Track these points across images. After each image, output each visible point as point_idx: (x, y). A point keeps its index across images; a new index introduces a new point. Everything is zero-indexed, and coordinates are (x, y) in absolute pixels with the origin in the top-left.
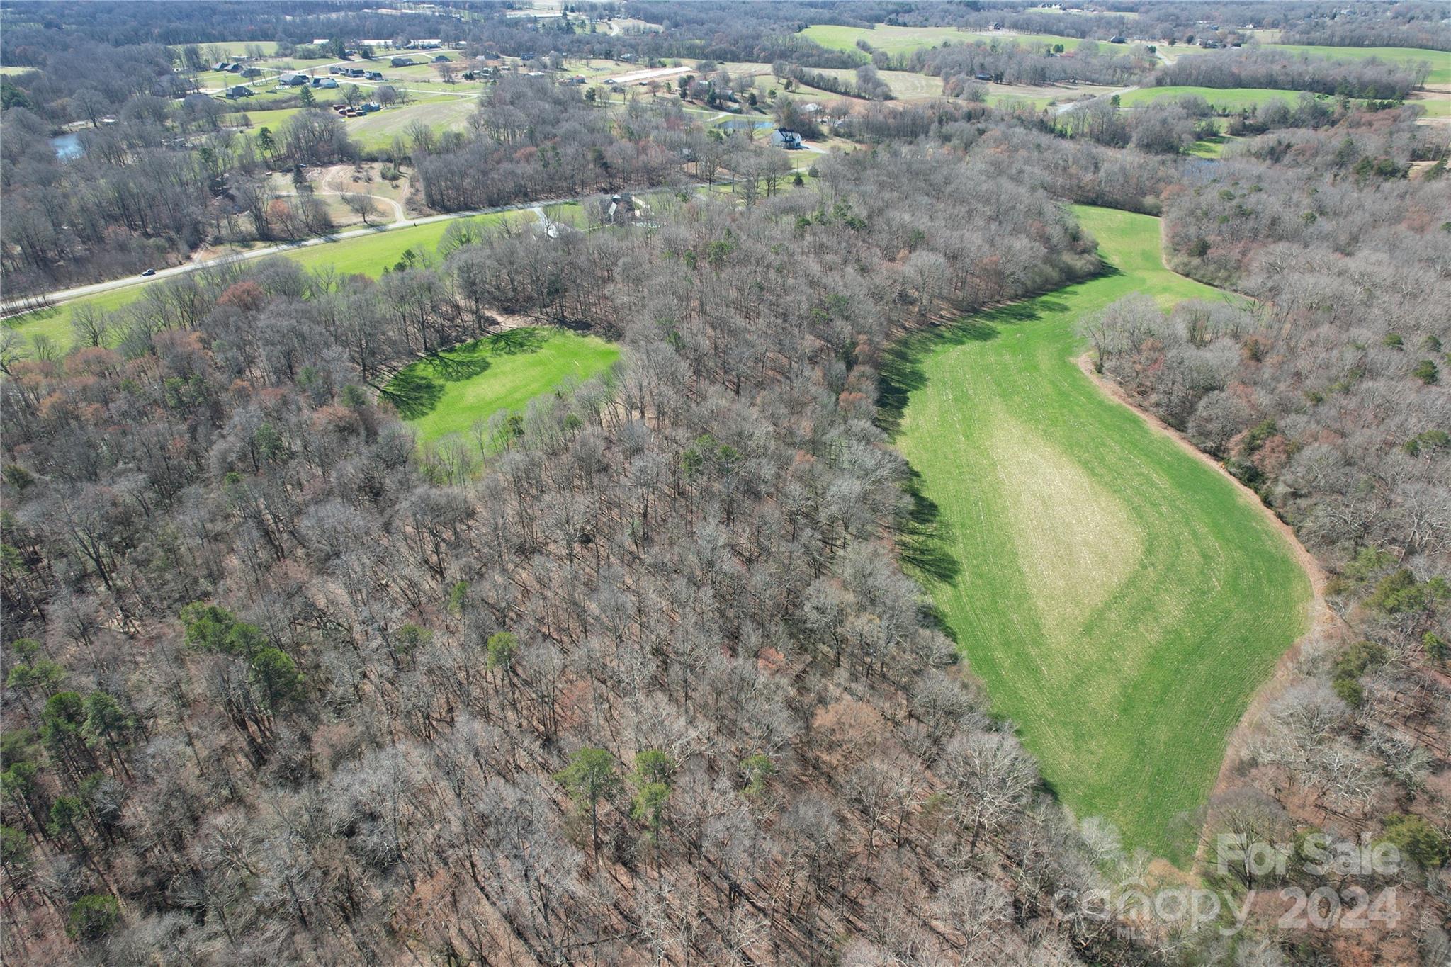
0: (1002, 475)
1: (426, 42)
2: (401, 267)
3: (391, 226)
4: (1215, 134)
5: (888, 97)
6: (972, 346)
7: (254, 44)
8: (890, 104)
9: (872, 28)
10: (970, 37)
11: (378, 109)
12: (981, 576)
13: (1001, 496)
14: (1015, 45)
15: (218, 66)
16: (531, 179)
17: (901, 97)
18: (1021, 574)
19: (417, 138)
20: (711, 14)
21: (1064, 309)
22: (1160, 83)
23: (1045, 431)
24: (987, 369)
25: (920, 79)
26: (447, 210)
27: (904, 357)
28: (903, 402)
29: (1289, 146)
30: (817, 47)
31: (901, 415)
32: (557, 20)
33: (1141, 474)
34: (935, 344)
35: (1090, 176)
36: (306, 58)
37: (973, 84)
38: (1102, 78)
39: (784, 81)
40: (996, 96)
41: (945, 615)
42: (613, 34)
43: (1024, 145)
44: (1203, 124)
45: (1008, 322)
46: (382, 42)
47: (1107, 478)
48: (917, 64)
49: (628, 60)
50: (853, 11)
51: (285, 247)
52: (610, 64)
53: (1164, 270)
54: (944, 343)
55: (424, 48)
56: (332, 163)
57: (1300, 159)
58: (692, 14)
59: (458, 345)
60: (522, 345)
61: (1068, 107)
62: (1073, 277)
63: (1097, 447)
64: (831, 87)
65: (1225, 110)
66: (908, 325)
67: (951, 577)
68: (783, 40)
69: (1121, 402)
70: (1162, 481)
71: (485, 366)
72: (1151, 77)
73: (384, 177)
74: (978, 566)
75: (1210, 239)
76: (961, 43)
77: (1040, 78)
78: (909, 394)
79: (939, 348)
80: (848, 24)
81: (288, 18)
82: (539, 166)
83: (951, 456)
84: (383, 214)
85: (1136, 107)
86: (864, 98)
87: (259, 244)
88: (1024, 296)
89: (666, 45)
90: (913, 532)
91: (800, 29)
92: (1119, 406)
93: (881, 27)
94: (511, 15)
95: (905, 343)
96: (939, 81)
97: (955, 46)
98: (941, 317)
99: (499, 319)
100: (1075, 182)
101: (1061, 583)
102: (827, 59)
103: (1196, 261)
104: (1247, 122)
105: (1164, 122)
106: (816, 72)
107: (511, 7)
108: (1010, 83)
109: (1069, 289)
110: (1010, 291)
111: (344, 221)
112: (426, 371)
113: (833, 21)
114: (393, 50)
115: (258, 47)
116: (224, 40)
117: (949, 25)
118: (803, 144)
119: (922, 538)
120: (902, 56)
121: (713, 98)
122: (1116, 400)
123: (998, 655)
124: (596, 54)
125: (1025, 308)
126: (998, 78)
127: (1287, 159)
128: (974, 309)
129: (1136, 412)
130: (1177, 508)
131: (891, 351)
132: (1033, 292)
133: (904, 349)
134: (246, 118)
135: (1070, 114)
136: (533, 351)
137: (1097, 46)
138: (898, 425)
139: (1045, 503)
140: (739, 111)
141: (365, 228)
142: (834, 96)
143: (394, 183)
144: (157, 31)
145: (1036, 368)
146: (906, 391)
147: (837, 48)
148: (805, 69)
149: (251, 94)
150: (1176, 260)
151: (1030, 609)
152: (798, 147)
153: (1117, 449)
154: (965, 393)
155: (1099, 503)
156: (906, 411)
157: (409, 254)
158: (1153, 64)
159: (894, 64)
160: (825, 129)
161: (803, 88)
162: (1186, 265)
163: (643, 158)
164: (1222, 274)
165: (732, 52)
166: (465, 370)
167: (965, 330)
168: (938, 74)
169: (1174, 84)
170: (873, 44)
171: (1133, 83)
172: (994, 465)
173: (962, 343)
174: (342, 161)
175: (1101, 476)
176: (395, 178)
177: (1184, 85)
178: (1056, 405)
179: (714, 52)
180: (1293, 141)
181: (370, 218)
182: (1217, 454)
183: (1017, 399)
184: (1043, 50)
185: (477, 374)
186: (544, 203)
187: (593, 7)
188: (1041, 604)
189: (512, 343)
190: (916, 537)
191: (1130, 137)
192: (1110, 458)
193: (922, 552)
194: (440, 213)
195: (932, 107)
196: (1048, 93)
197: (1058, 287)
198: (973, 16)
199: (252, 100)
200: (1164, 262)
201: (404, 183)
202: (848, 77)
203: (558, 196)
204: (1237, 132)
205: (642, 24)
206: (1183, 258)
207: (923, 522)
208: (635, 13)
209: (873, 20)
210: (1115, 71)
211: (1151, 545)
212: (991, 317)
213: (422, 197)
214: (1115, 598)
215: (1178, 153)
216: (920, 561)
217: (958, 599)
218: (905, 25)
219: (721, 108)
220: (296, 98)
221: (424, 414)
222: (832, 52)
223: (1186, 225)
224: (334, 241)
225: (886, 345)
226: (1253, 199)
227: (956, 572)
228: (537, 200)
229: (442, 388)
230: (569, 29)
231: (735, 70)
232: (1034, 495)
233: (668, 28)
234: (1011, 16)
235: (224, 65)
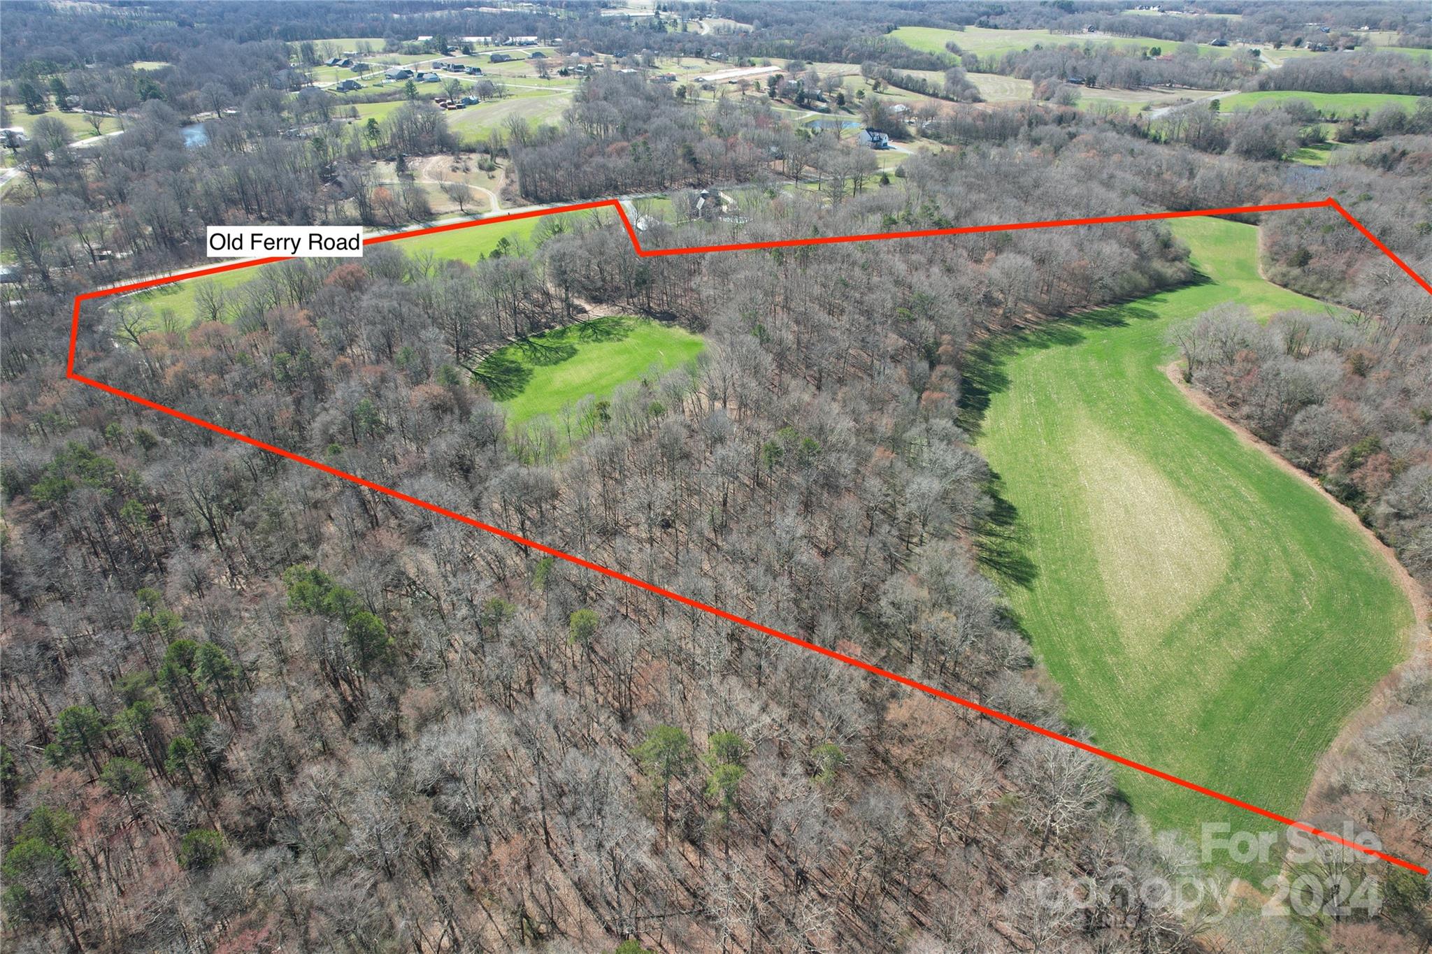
0: (1084, 481)
1: (524, 39)
2: (496, 254)
3: (487, 215)
4: (1322, 141)
5: (977, 100)
6: (1057, 350)
7: (364, 40)
8: (979, 106)
9: (962, 30)
10: (1063, 39)
11: (476, 102)
12: (1059, 581)
13: (1082, 502)
14: (1110, 48)
15: (330, 61)
16: (622, 173)
17: (989, 100)
18: (1101, 581)
19: (514, 132)
20: (801, 14)
21: (1153, 316)
22: (1263, 87)
23: (1130, 439)
24: (1071, 374)
25: (1010, 82)
26: (540, 200)
27: (985, 358)
28: (985, 404)
29: (1404, 154)
30: (906, 49)
31: (982, 417)
32: (649, 19)
33: (1230, 487)
34: (1019, 347)
35: (1184, 182)
36: (411, 54)
37: (1065, 88)
38: (1201, 82)
39: (873, 82)
40: (1088, 100)
41: (1020, 618)
42: (704, 33)
43: (1116, 150)
44: (1309, 130)
45: (1094, 328)
46: (482, 39)
47: (1193, 490)
48: (1007, 67)
49: (718, 59)
50: (943, 13)
52: (700, 62)
53: (1260, 279)
54: (1028, 346)
55: (521, 44)
56: (432, 153)
57: (1416, 167)
58: (781, 14)
59: (547, 331)
60: (608, 333)
61: (1164, 111)
62: (1163, 285)
63: (1183, 457)
64: (920, 88)
65: (1333, 115)
66: (991, 327)
67: (1028, 581)
68: (871, 41)
69: (1209, 412)
70: (1251, 495)
71: (572, 352)
72: (1254, 81)
73: (481, 167)
74: (1056, 571)
75: (1313, 249)
76: (1054, 46)
77: (1135, 81)
78: (990, 396)
79: (1022, 351)
80: (937, 26)
81: (396, 16)
82: (629, 160)
83: (1032, 460)
84: (479, 203)
85: (1237, 113)
86: (952, 100)
88: (1111, 302)
89: (755, 44)
90: (990, 533)
91: (889, 30)
92: (1208, 416)
93: (971, 29)
94: (605, 13)
95: (988, 345)
96: (1029, 85)
97: (1048, 49)
98: (1026, 320)
99: (587, 307)
100: (1168, 188)
101: (1142, 593)
102: (916, 61)
103: (1296, 271)
104: (1358, 128)
105: (1266, 128)
106: (905, 73)
107: (605, 6)
108: (1103, 87)
109: (1158, 296)
110: (1097, 296)
111: (442, 209)
112: (516, 355)
113: (922, 23)
114: (492, 47)
115: (367, 43)
116: (337, 37)
117: (1041, 27)
118: (891, 144)
119: (999, 540)
120: (992, 59)
121: (801, 97)
122: (1205, 411)
123: (1074, 661)
124: (687, 53)
125: (1112, 314)
126: (1091, 82)
127: (1401, 167)
128: (1060, 313)
129: (1226, 423)
130: (1267, 523)
131: (974, 353)
132: (1120, 299)
133: (988, 351)
134: (354, 110)
135: (1165, 119)
136: (619, 340)
137: (1197, 49)
138: (979, 426)
139: (1127, 511)
140: (827, 111)
141: (461, 215)
142: (922, 97)
143: (491, 174)
144: (277, 28)
145: (1122, 374)
146: (987, 393)
147: (926, 50)
148: (894, 70)
149: (360, 87)
150: (1273, 270)
151: (1109, 617)
152: (885, 147)
153: (1204, 460)
154: (1048, 398)
155: (1183, 515)
156: (987, 413)
157: (504, 242)
158: (1257, 68)
159: (983, 66)
160: (912, 130)
161: (892, 89)
162: (1284, 275)
163: (731, 154)
164: (1324, 285)
165: (821, 53)
166: (553, 355)
167: (1049, 334)
168: (1028, 78)
169: (1278, 88)
170: (963, 46)
171: (1234, 88)
172: (1075, 471)
173: (1047, 347)
174: (442, 152)
175: (1187, 487)
176: (491, 169)
177: (1289, 89)
178: (1142, 413)
179: (803, 52)
180: (1409, 148)
181: (467, 207)
182: (1312, 470)
183: (1102, 406)
184: (1139, 54)
185: (565, 360)
186: (635, 196)
187: (685, 7)
188: (1120, 612)
189: (598, 330)
190: (993, 539)
191: (1228, 143)
192: (1197, 469)
193: (999, 554)
194: (533, 203)
195: (1022, 110)
196: (1143, 97)
197: (1147, 294)
198: (1067, 18)
199: (360, 93)
200: (1260, 271)
201: (500, 174)
202: (937, 78)
203: (647, 190)
204: (1345, 138)
205: (732, 24)
206: (1281, 268)
207: (1001, 524)
208: (726, 13)
209: (962, 22)
210: (1215, 75)
211: (1237, 559)
212: (1077, 322)
213: (516, 188)
214: (1197, 611)
215: (1280, 159)
216: (996, 563)
217: (1034, 602)
218: (996, 27)
219: (809, 107)
220: (401, 92)
221: (513, 396)
222: (921, 54)
223: (1288, 234)
225: (969, 346)
226: (1363, 207)
227: (1034, 576)
228: (627, 193)
229: (530, 372)
230: (661, 28)
231: (824, 70)
232: (1116, 502)
233: (757, 28)
234: (1103, 17)
235: (336, 61)
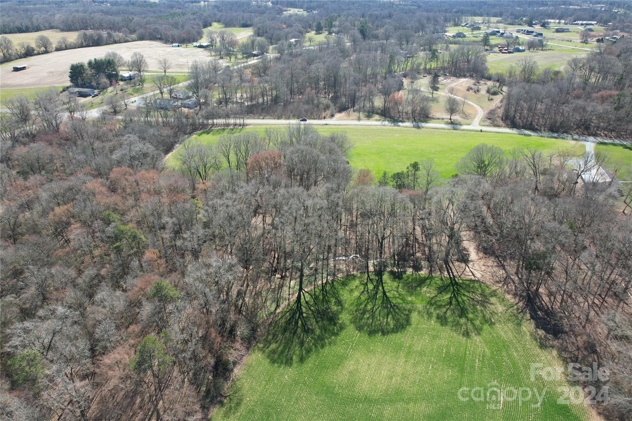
3: (464, 127)
11: (524, 51)
26: (513, 125)
46: (558, 21)
51: (386, 123)
55: (582, 25)
56: (465, 76)
59: (410, 271)
60: (463, 313)
71: (402, 325)
73: (488, 91)
81: (518, 8)
84: (466, 116)
87: (377, 117)
99: (473, 255)
111: (438, 115)
112: (351, 293)
114: (561, 25)
136: (467, 334)
141: (447, 123)
143: (491, 97)
144: (454, 10)
149: (464, 36)
157: (415, 166)
174: (471, 76)
176: (495, 93)
181: (455, 117)
186: (600, 139)
194: (508, 126)
201: (498, 99)
203: (618, 137)
213: (500, 112)
220: (483, 41)
224: (418, 127)
228: (595, 135)
229: (339, 331)
235: (467, 24)
